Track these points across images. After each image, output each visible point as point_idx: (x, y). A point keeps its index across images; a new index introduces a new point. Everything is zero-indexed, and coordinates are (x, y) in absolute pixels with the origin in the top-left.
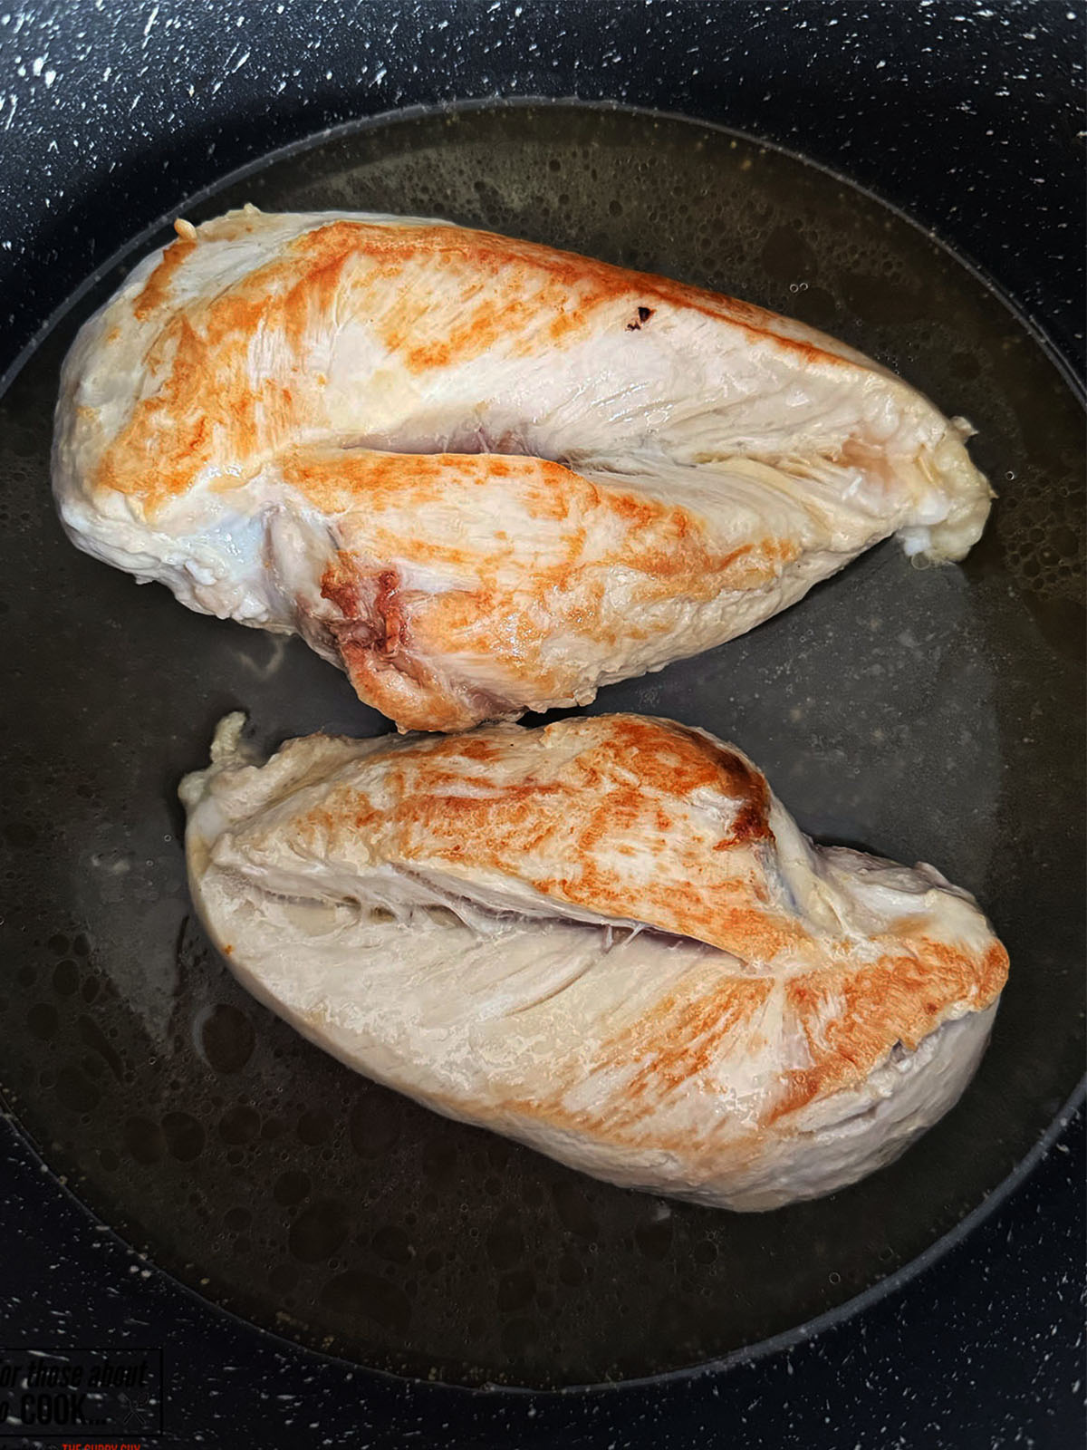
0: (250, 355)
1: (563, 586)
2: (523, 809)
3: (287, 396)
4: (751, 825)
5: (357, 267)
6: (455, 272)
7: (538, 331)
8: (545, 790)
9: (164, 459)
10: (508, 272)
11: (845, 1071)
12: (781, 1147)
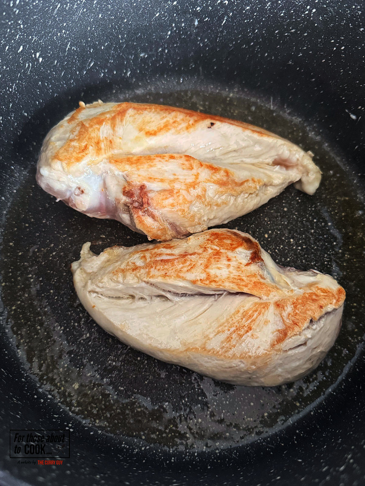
0: (101, 131)
1: (194, 188)
2: (185, 260)
3: (111, 142)
4: (255, 257)
5: (131, 112)
6: (158, 113)
7: (182, 128)
8: (191, 255)
9: (75, 153)
10: (173, 114)
11: (295, 328)
12: (278, 356)
